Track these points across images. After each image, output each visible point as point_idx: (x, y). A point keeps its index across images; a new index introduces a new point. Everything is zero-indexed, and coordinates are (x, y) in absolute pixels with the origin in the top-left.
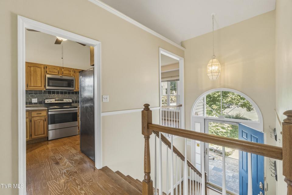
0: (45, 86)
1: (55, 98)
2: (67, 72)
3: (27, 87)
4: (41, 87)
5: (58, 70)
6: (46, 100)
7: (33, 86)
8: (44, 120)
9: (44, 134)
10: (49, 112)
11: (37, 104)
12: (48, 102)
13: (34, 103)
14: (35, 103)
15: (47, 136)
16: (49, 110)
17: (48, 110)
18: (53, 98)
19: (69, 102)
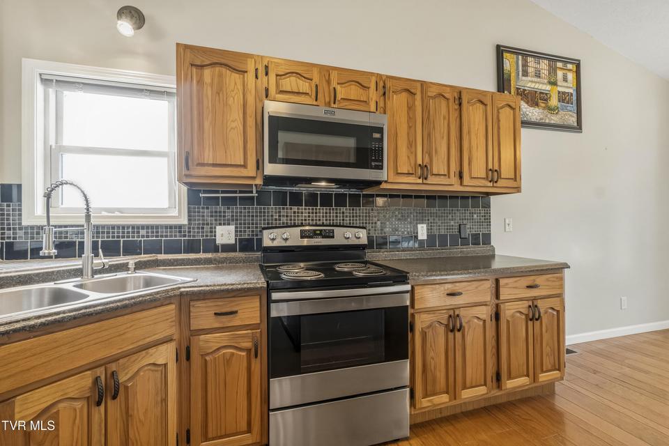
0: (259, 165)
1: (302, 225)
2: (354, 92)
3: (188, 168)
4: (245, 166)
5: (316, 79)
6: (265, 232)
7: (211, 162)
8: (249, 351)
9: (249, 431)
10: (273, 306)
11: (235, 251)
12: (276, 244)
13: (223, 246)
14: (227, 248)
15: (265, 442)
16: (275, 296)
17: (270, 289)
18: (295, 226)
19: (354, 242)
